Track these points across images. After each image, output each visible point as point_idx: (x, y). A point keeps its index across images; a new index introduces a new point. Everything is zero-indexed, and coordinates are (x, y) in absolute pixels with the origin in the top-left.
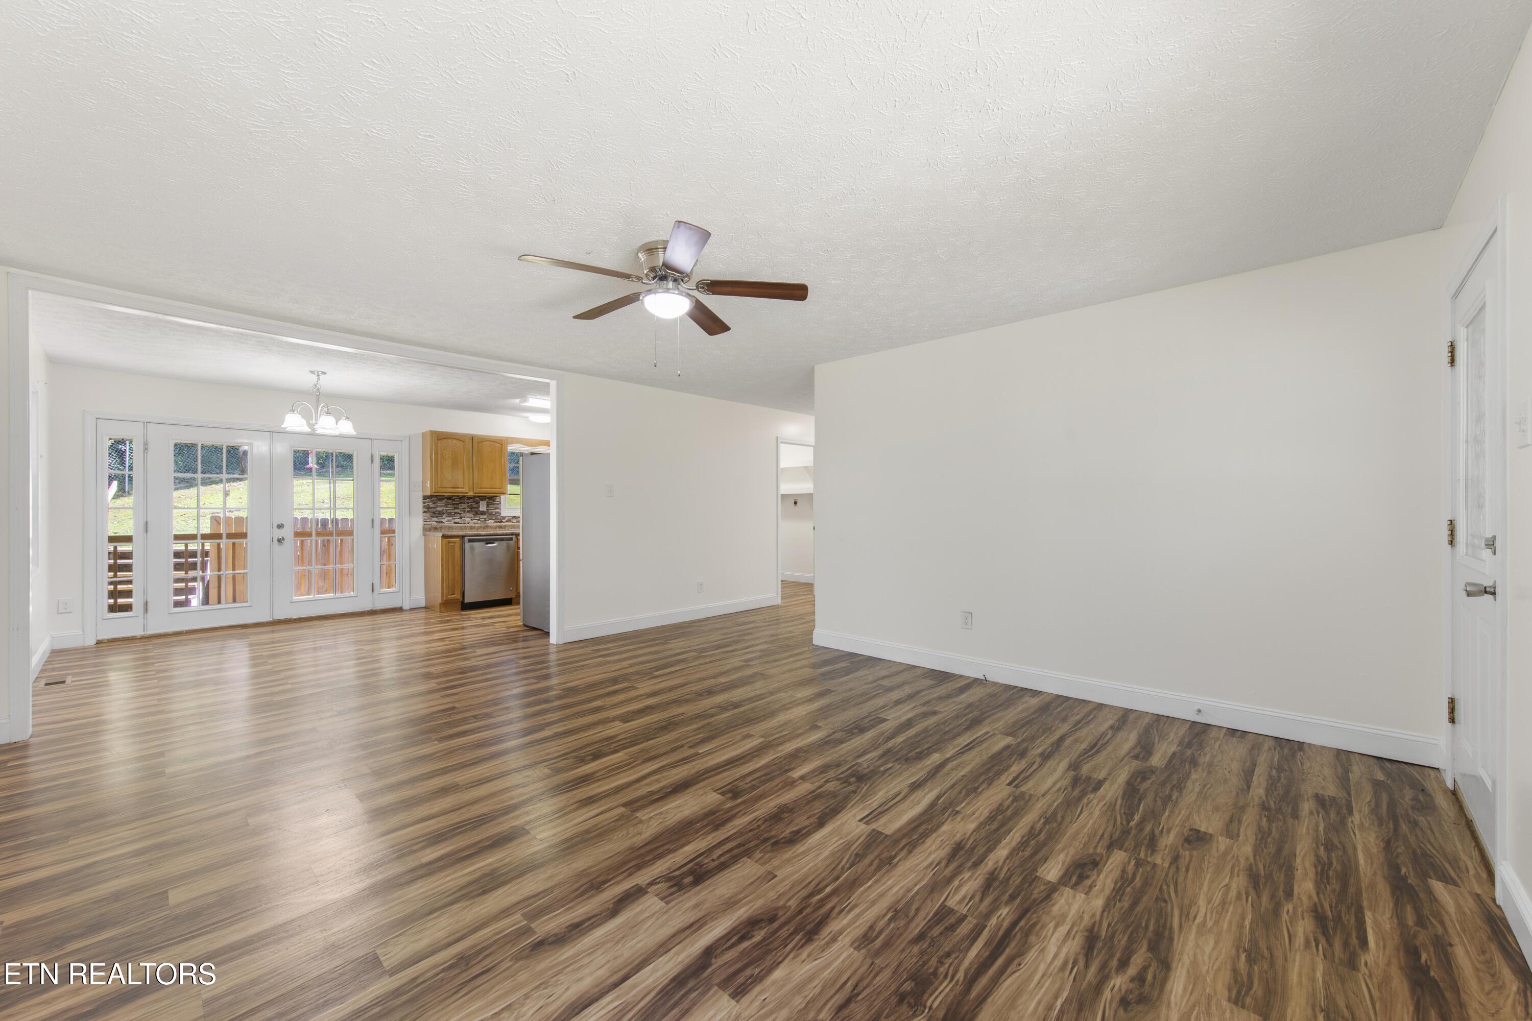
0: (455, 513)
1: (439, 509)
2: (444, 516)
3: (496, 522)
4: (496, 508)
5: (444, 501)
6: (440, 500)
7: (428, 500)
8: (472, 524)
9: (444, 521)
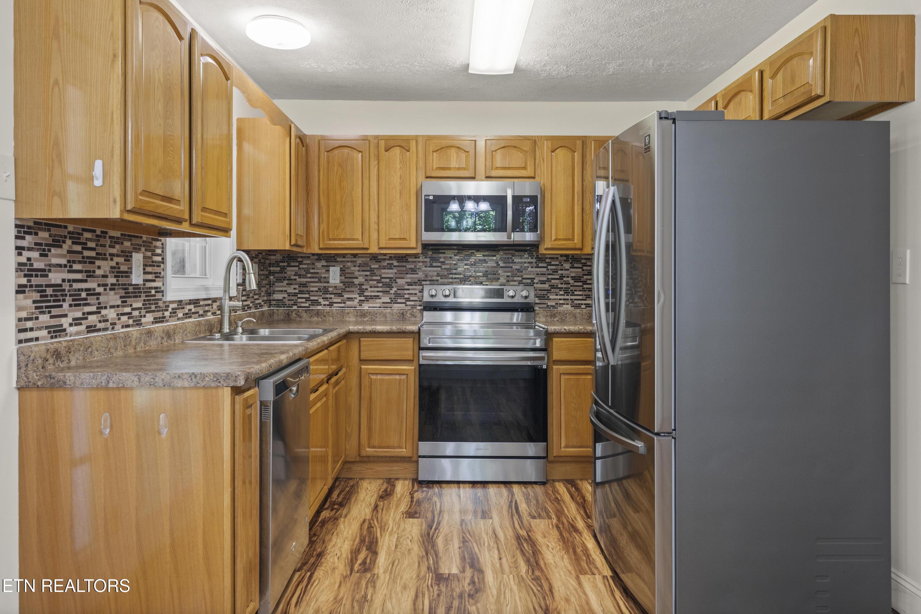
0: (90, 292)
1: (55, 277)
2: (66, 305)
3: (157, 321)
4: (158, 276)
5: (66, 247)
6: (57, 243)
7: (29, 240)
8: (119, 330)
9: (65, 322)
